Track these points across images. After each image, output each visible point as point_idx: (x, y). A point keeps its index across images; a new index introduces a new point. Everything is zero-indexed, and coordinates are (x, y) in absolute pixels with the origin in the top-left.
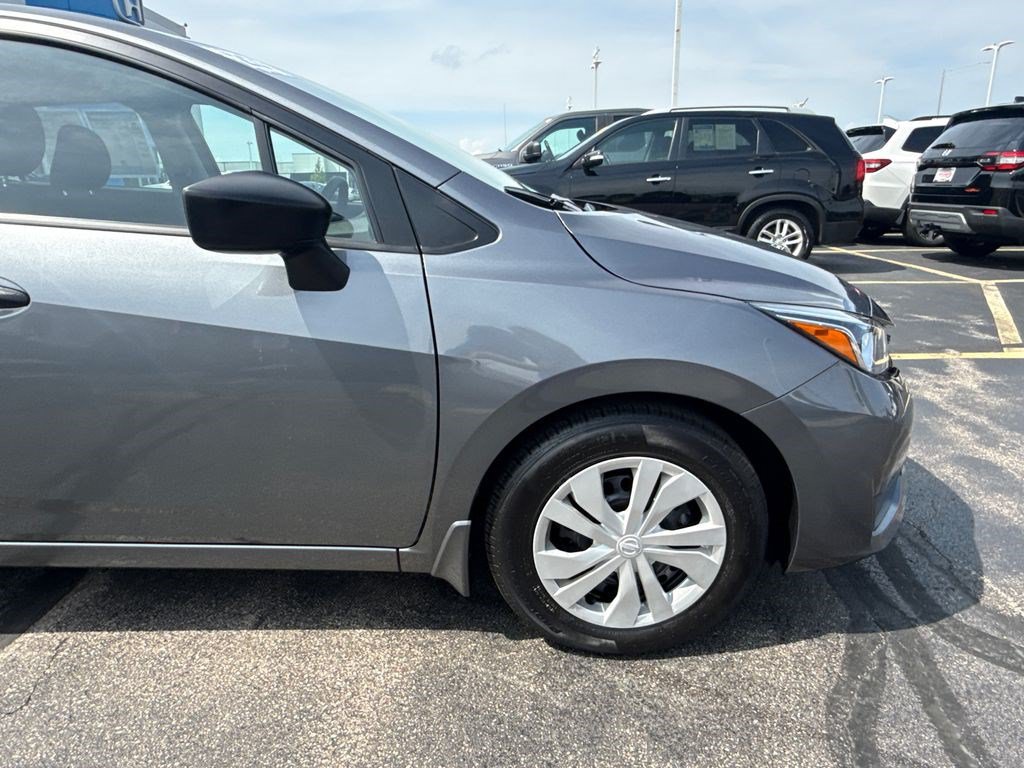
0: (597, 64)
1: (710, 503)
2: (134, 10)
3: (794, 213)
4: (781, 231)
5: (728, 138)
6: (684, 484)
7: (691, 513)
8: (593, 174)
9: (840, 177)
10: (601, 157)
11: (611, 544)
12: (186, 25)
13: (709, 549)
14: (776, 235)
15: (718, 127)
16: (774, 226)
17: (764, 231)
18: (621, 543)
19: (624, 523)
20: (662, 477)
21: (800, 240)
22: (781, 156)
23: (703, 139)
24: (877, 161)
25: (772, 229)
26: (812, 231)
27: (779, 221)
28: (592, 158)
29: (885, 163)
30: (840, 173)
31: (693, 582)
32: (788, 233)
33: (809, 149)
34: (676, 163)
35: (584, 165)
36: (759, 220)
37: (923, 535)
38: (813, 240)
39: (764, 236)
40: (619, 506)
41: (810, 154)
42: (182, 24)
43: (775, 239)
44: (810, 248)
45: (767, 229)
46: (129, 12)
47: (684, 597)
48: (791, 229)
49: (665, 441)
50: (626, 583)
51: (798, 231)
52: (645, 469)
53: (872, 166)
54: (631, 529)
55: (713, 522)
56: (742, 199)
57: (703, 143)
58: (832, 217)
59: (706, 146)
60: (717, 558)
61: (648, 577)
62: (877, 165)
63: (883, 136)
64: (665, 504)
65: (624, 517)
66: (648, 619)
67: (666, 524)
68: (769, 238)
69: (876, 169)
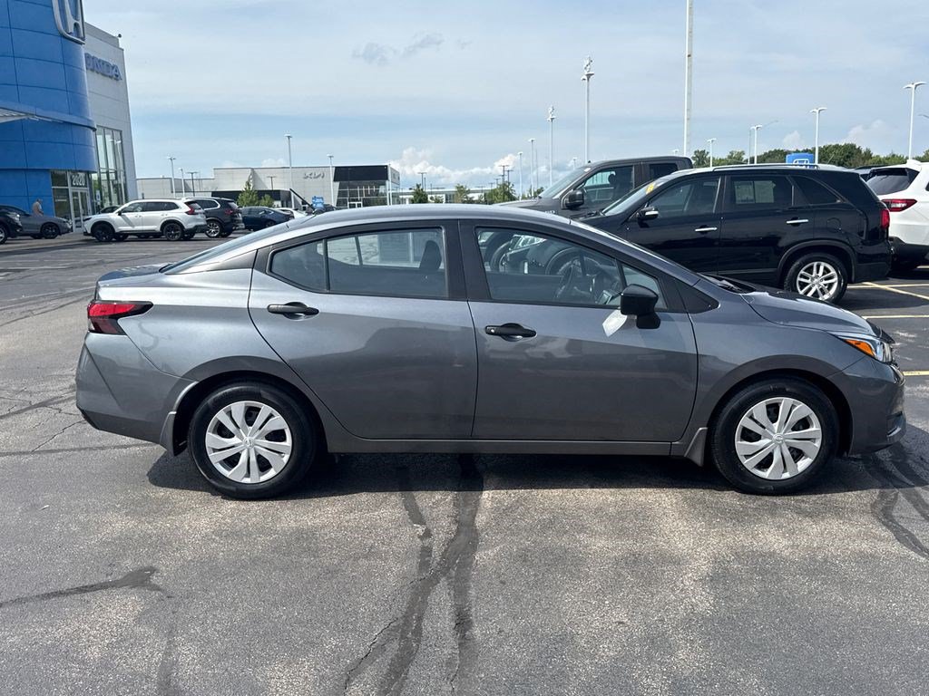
0: (589, 76)
1: (814, 419)
2: (76, 25)
3: (828, 256)
4: (818, 272)
5: (765, 193)
6: (802, 410)
7: (804, 423)
8: (646, 226)
9: (868, 222)
10: (656, 212)
11: (771, 438)
12: (120, 36)
13: (813, 440)
14: (813, 276)
15: (757, 183)
16: (812, 267)
17: (802, 272)
18: (775, 437)
19: (776, 428)
20: (793, 406)
21: (836, 279)
22: (813, 207)
23: (744, 193)
24: (903, 201)
25: (810, 270)
26: (845, 272)
27: (815, 264)
28: (647, 214)
29: (910, 203)
30: (867, 219)
31: (807, 457)
32: (824, 274)
33: (839, 201)
34: (721, 215)
35: (639, 218)
36: (798, 263)
37: (922, 459)
38: (846, 278)
39: (802, 276)
40: (774, 421)
41: (839, 204)
42: (116, 35)
43: (813, 279)
44: (845, 285)
45: (805, 271)
46: (71, 29)
47: (803, 464)
48: (826, 270)
49: (794, 390)
50: (777, 457)
51: (833, 272)
52: (785, 403)
53: (899, 205)
54: (779, 431)
55: (815, 428)
56: (782, 243)
57: (744, 197)
58: (863, 258)
59: (747, 200)
60: (818, 444)
61: (787, 453)
62: (904, 205)
63: (907, 177)
64: (794, 419)
65: (776, 425)
66: (786, 475)
67: (794, 429)
68: (808, 278)
69: (903, 209)
